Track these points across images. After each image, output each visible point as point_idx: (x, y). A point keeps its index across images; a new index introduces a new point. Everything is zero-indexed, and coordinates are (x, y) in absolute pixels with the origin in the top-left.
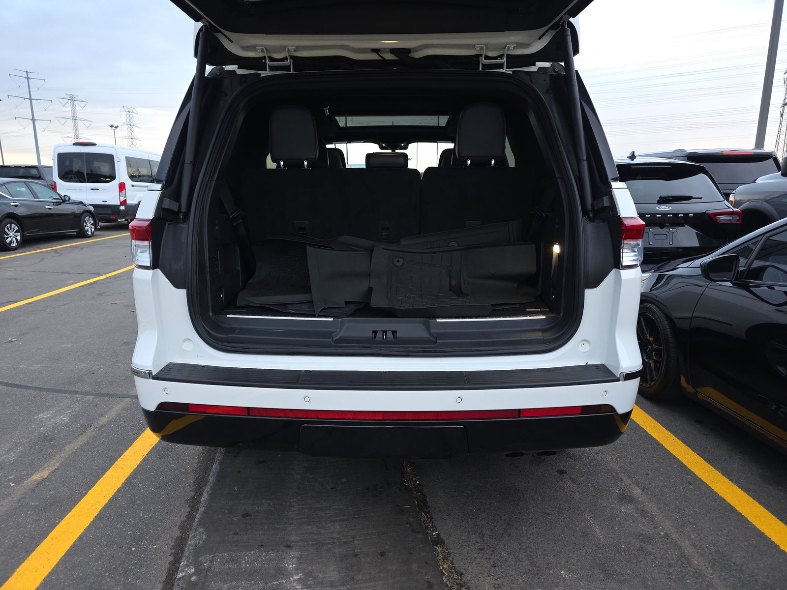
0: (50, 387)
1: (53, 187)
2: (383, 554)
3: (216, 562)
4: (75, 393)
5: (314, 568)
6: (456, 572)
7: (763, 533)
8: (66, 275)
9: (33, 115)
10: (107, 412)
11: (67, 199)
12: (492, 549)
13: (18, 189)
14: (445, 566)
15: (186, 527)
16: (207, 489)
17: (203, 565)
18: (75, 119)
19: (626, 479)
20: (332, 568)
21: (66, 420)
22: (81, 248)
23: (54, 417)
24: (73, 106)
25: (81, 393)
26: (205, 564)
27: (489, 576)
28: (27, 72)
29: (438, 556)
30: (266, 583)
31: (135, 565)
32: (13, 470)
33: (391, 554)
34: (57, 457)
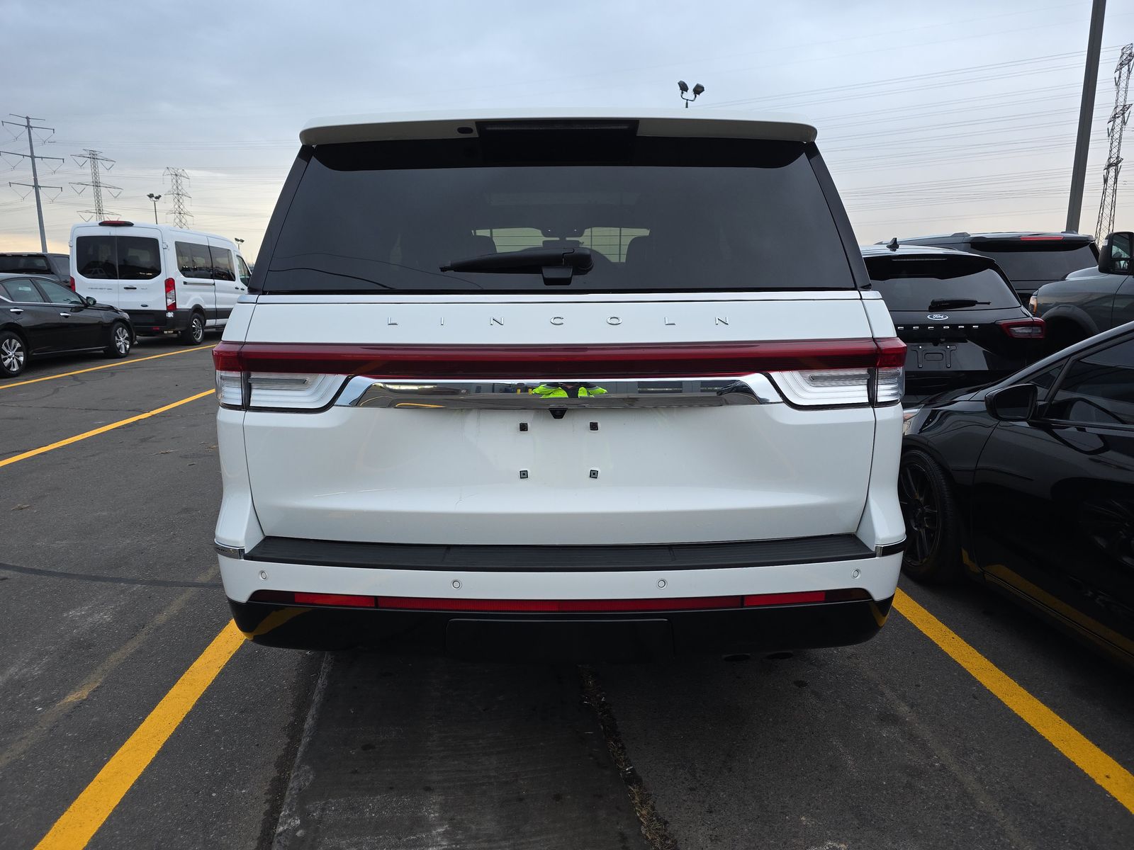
0: (83, 573)
1: (70, 285)
2: (558, 797)
3: (329, 811)
4: (120, 580)
5: (464, 817)
6: (658, 820)
7: (1073, 763)
8: (93, 412)
9: (36, 180)
10: (165, 607)
11: (91, 303)
12: (707, 788)
13: (20, 289)
14: (644, 812)
15: (285, 763)
16: (312, 711)
17: (313, 815)
18: (97, 185)
19: (887, 692)
20: (489, 817)
21: (108, 618)
22: (112, 372)
23: (91, 615)
24: (95, 167)
25: (127, 581)
26: (315, 814)
27: (703, 825)
28: (27, 118)
29: (634, 798)
30: (400, 839)
31: (217, 816)
32: (38, 689)
33: (569, 797)
34: (100, 669)
